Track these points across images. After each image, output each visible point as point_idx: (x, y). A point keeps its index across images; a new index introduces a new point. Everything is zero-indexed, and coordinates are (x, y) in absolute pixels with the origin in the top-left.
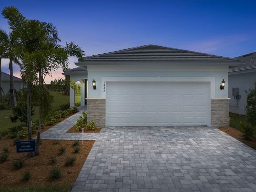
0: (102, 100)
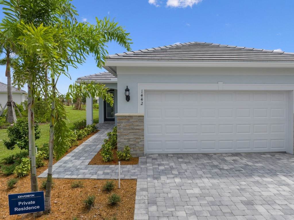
0: (139, 116)
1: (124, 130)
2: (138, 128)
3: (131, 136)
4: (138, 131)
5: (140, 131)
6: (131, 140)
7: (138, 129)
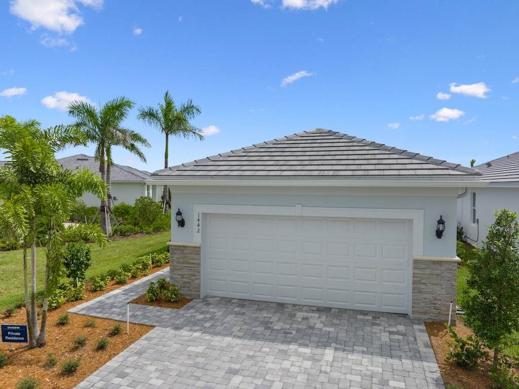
0: (195, 247)
1: (178, 263)
2: (193, 261)
3: (186, 272)
4: (193, 266)
5: (196, 266)
6: (185, 276)
7: (193, 263)
